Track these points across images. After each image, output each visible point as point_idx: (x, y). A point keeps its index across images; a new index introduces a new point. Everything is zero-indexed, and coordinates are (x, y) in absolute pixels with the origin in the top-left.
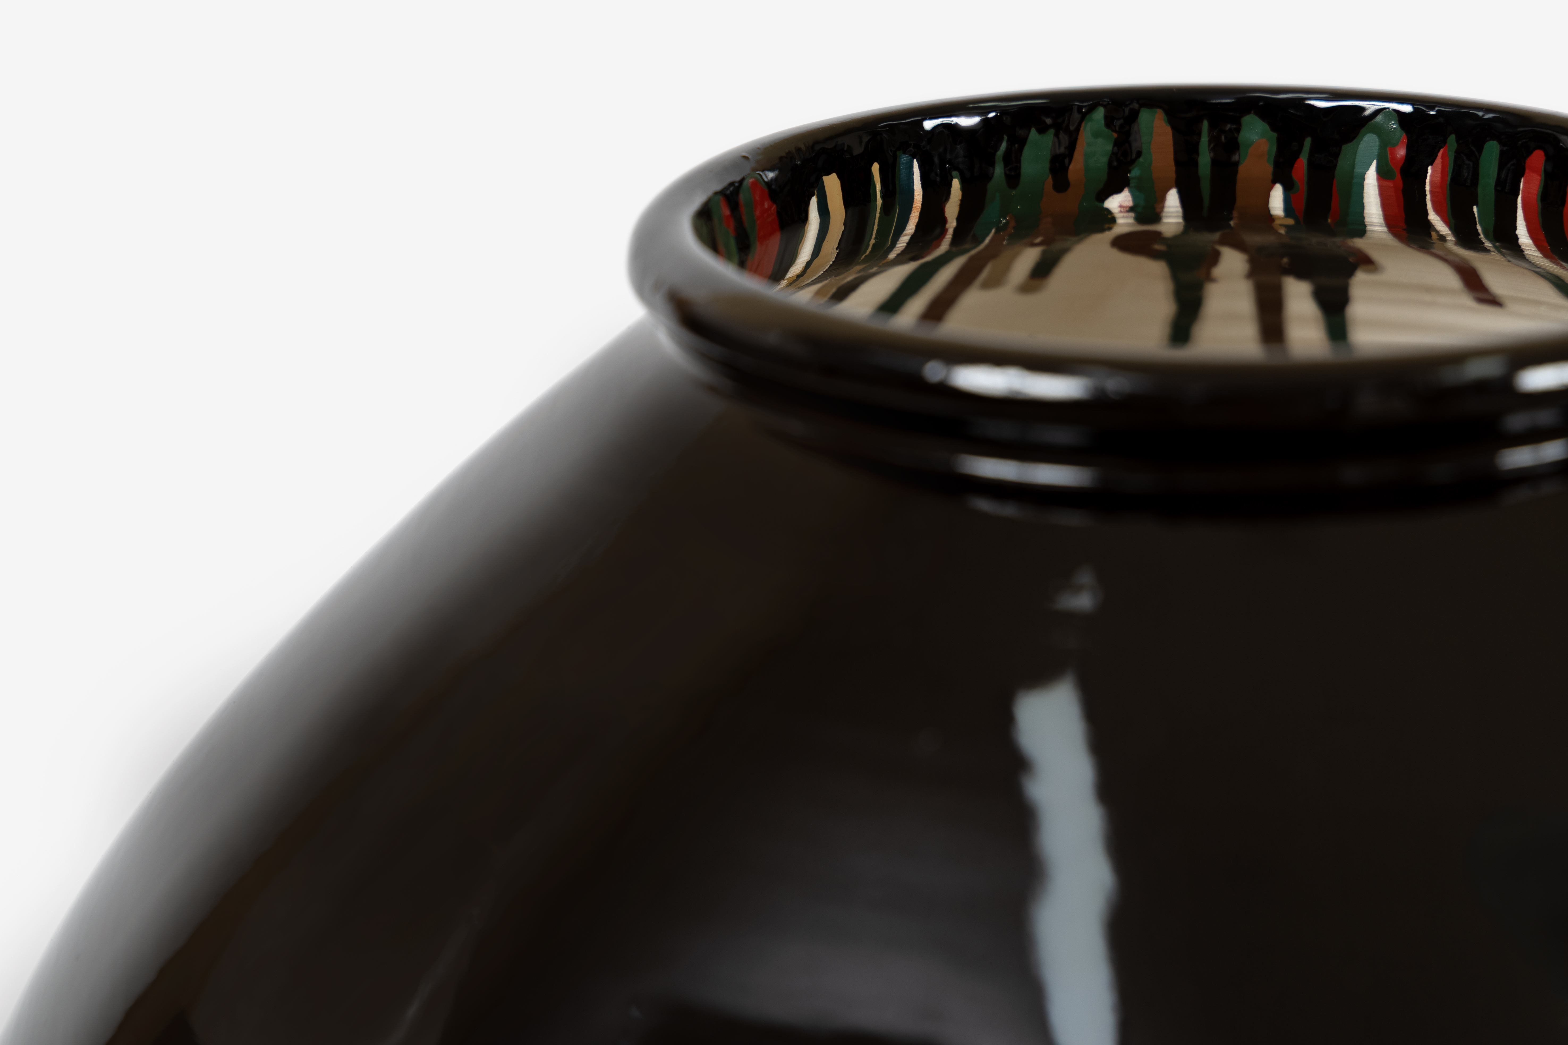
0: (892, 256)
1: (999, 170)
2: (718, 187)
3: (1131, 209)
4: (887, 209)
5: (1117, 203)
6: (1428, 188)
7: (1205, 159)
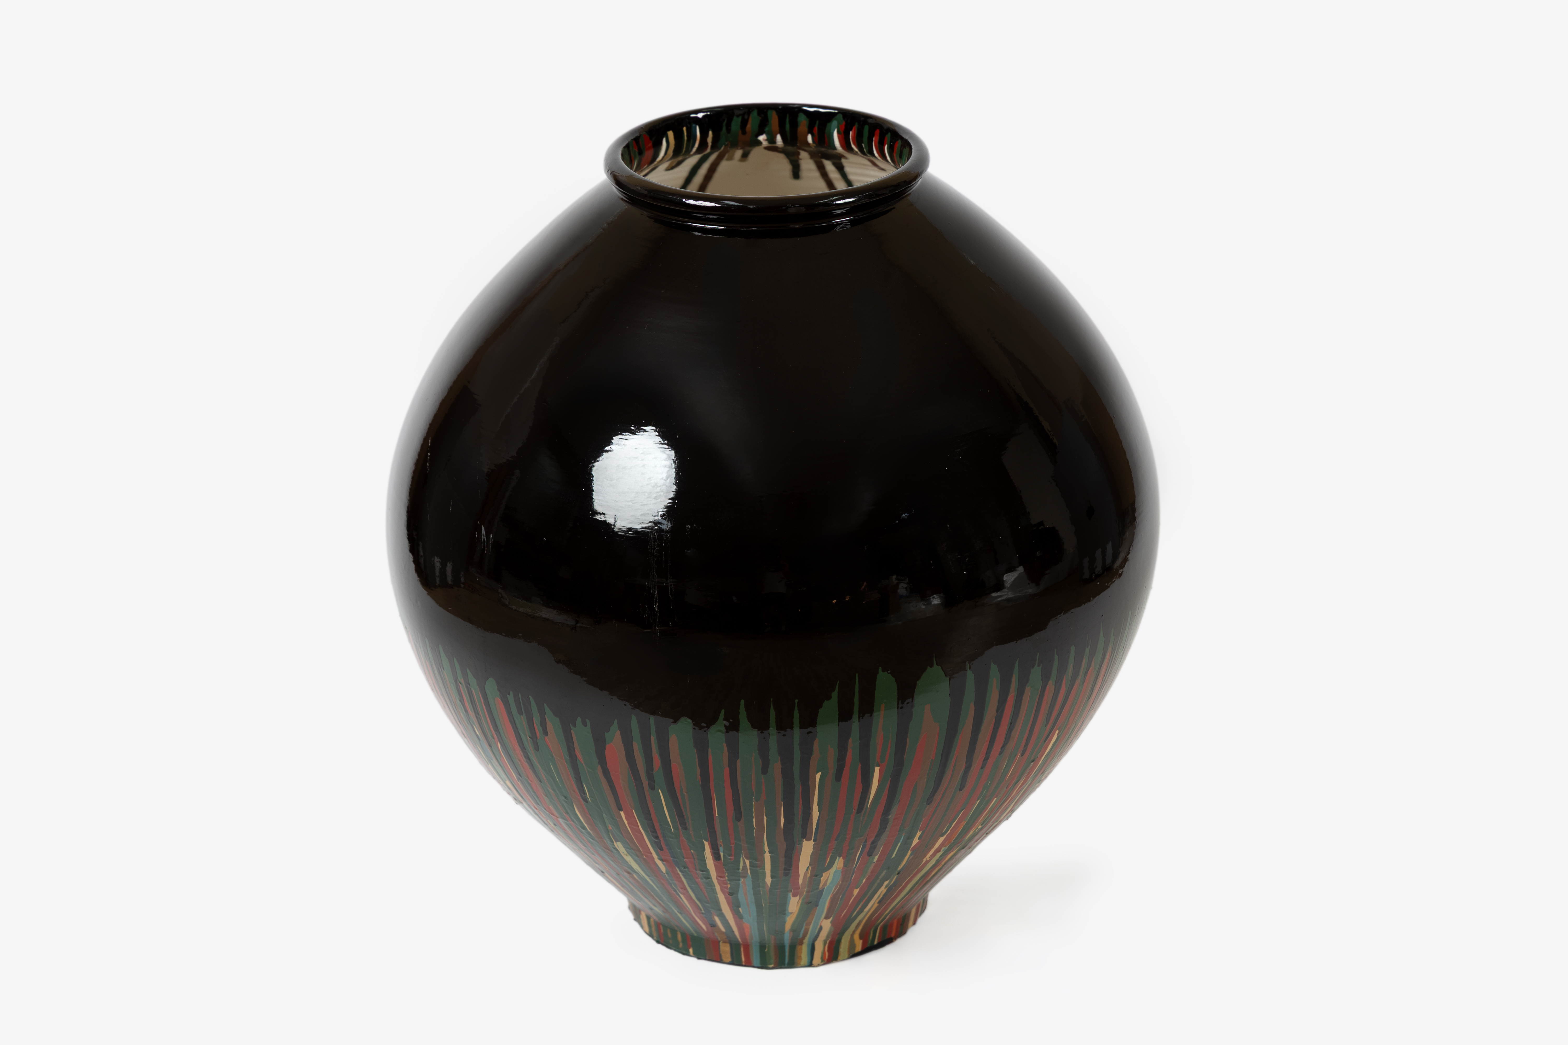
0: (692, 153)
1: (724, 128)
2: (632, 138)
3: (767, 140)
4: (688, 140)
5: (762, 138)
6: (850, 137)
7: (788, 127)
